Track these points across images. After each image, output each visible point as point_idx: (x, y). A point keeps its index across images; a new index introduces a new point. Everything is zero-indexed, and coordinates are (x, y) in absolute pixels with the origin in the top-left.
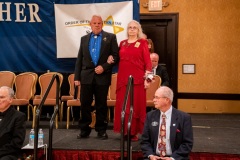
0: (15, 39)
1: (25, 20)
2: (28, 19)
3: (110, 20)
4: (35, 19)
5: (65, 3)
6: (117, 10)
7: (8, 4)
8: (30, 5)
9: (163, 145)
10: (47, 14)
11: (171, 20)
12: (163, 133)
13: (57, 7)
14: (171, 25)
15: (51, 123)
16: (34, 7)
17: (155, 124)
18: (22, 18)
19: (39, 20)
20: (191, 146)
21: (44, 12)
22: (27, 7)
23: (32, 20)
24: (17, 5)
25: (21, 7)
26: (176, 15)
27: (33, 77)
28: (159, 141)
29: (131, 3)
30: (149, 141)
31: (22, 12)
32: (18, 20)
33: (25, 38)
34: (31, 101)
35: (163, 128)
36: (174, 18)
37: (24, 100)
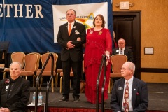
0: (25, 29)
1: (32, 16)
2: (35, 15)
3: (92, 16)
4: (39, 15)
5: (60, 4)
6: (97, 9)
7: (21, 6)
8: (36, 6)
9: (126, 104)
10: (47, 12)
11: (136, 16)
12: (127, 95)
13: (54, 7)
14: (136, 20)
15: (48, 88)
16: (38, 7)
17: (120, 89)
18: (30, 15)
19: (42, 16)
20: (147, 105)
21: (46, 10)
22: (34, 7)
23: (37, 17)
24: (27, 6)
25: (30, 7)
26: (140, 12)
27: (37, 56)
28: (124, 101)
29: (106, 4)
30: (117, 101)
31: (30, 11)
32: (28, 16)
33: (32, 28)
34: (35, 73)
35: (127, 92)
36: (138, 14)
37: (31, 72)
